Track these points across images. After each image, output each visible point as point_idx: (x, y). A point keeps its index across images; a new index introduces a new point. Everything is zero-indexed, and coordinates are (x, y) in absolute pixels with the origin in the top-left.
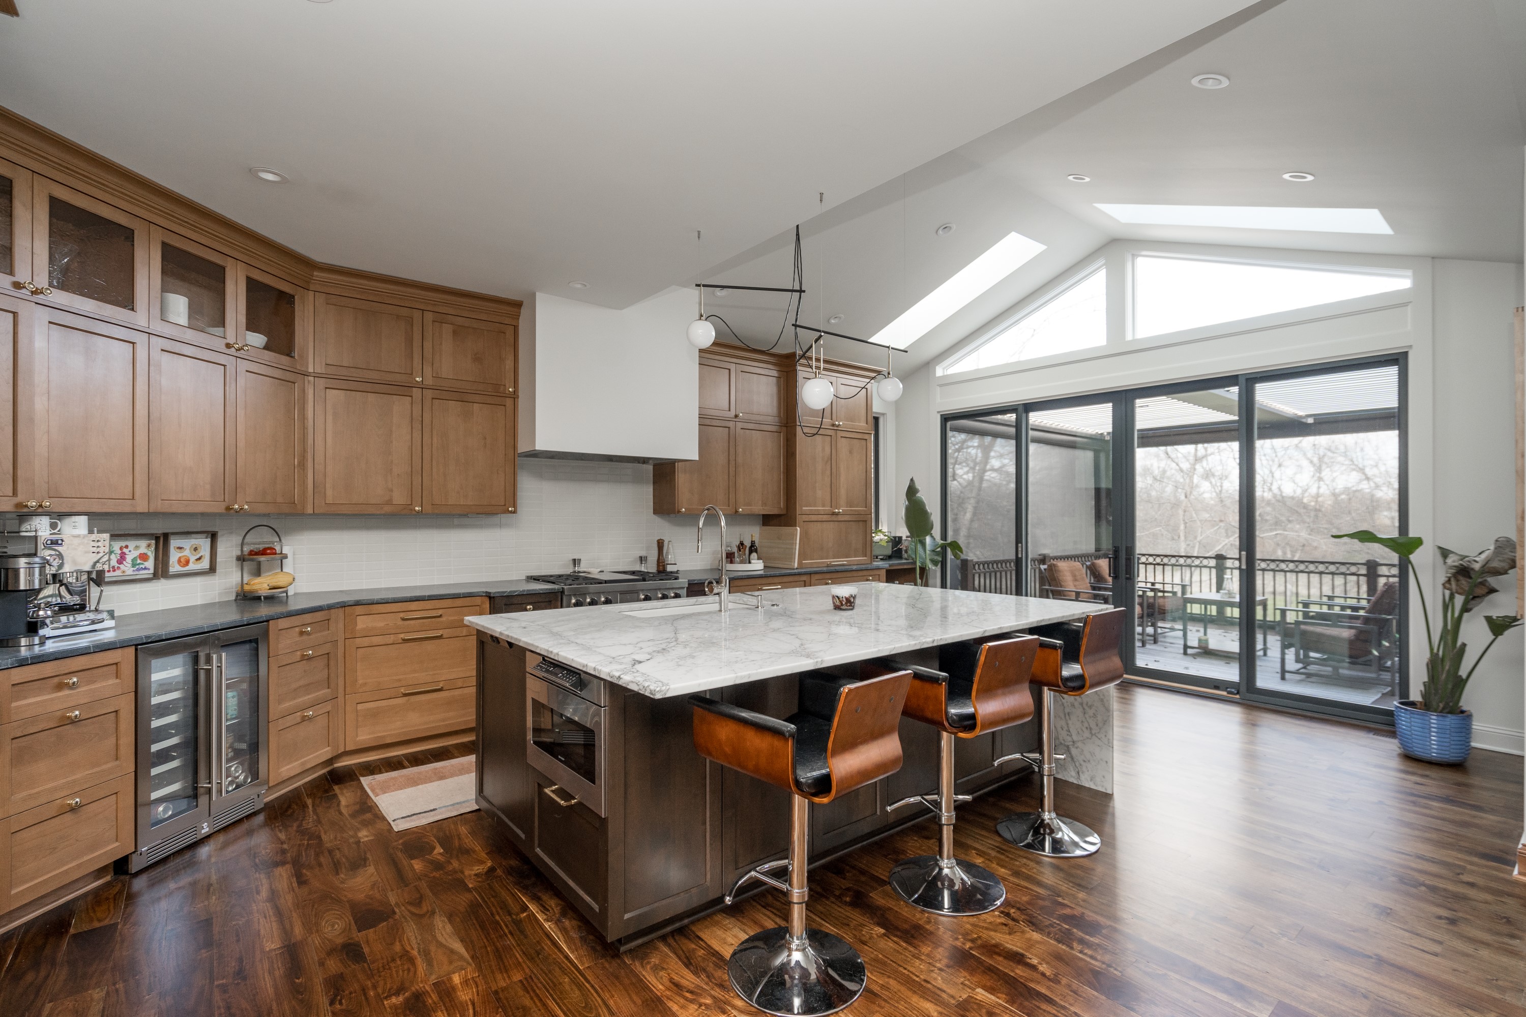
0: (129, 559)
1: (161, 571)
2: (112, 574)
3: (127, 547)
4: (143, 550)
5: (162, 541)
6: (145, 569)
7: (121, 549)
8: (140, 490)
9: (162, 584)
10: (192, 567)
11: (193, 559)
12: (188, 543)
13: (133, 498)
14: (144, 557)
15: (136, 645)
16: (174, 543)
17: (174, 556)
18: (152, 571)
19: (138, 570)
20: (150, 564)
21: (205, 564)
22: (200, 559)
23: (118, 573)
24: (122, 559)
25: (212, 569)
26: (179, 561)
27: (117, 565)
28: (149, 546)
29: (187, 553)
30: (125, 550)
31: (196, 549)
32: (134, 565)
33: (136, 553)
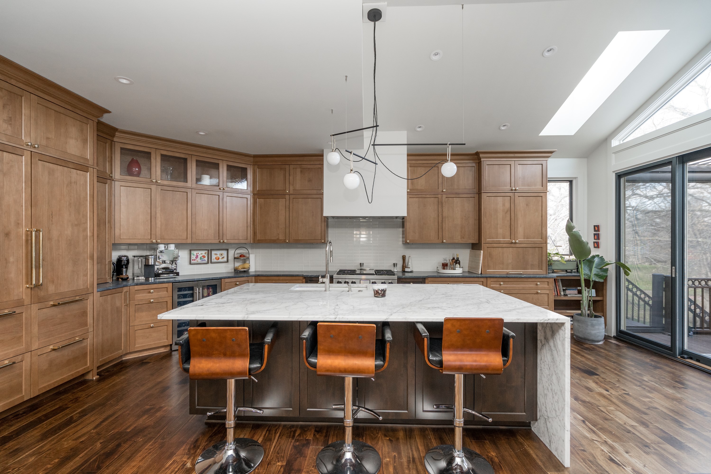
0: (199, 257)
1: (210, 261)
2: (194, 261)
3: (198, 253)
4: (204, 254)
5: (209, 252)
6: (204, 260)
7: (196, 254)
8: (189, 236)
9: (210, 265)
10: (220, 260)
11: (220, 258)
12: (219, 252)
13: (187, 239)
14: (204, 257)
15: (173, 283)
16: (213, 252)
17: (214, 257)
18: (207, 261)
19: (202, 260)
20: (206, 259)
21: (225, 259)
22: (223, 257)
23: (196, 261)
24: (197, 257)
25: (227, 261)
26: (216, 258)
27: (195, 259)
28: (205, 253)
29: (218, 256)
30: (198, 254)
31: (221, 255)
32: (201, 259)
33: (202, 255)
